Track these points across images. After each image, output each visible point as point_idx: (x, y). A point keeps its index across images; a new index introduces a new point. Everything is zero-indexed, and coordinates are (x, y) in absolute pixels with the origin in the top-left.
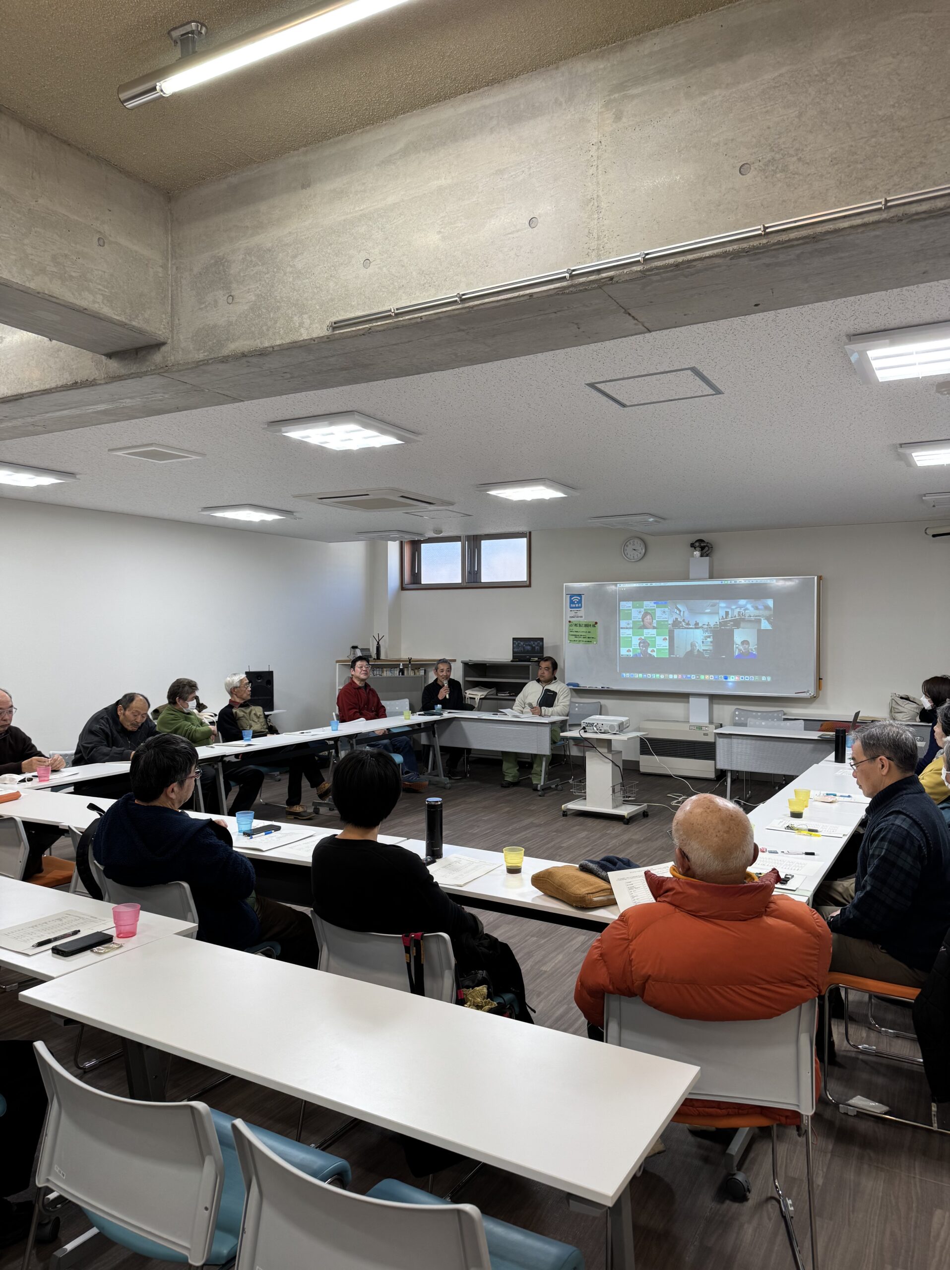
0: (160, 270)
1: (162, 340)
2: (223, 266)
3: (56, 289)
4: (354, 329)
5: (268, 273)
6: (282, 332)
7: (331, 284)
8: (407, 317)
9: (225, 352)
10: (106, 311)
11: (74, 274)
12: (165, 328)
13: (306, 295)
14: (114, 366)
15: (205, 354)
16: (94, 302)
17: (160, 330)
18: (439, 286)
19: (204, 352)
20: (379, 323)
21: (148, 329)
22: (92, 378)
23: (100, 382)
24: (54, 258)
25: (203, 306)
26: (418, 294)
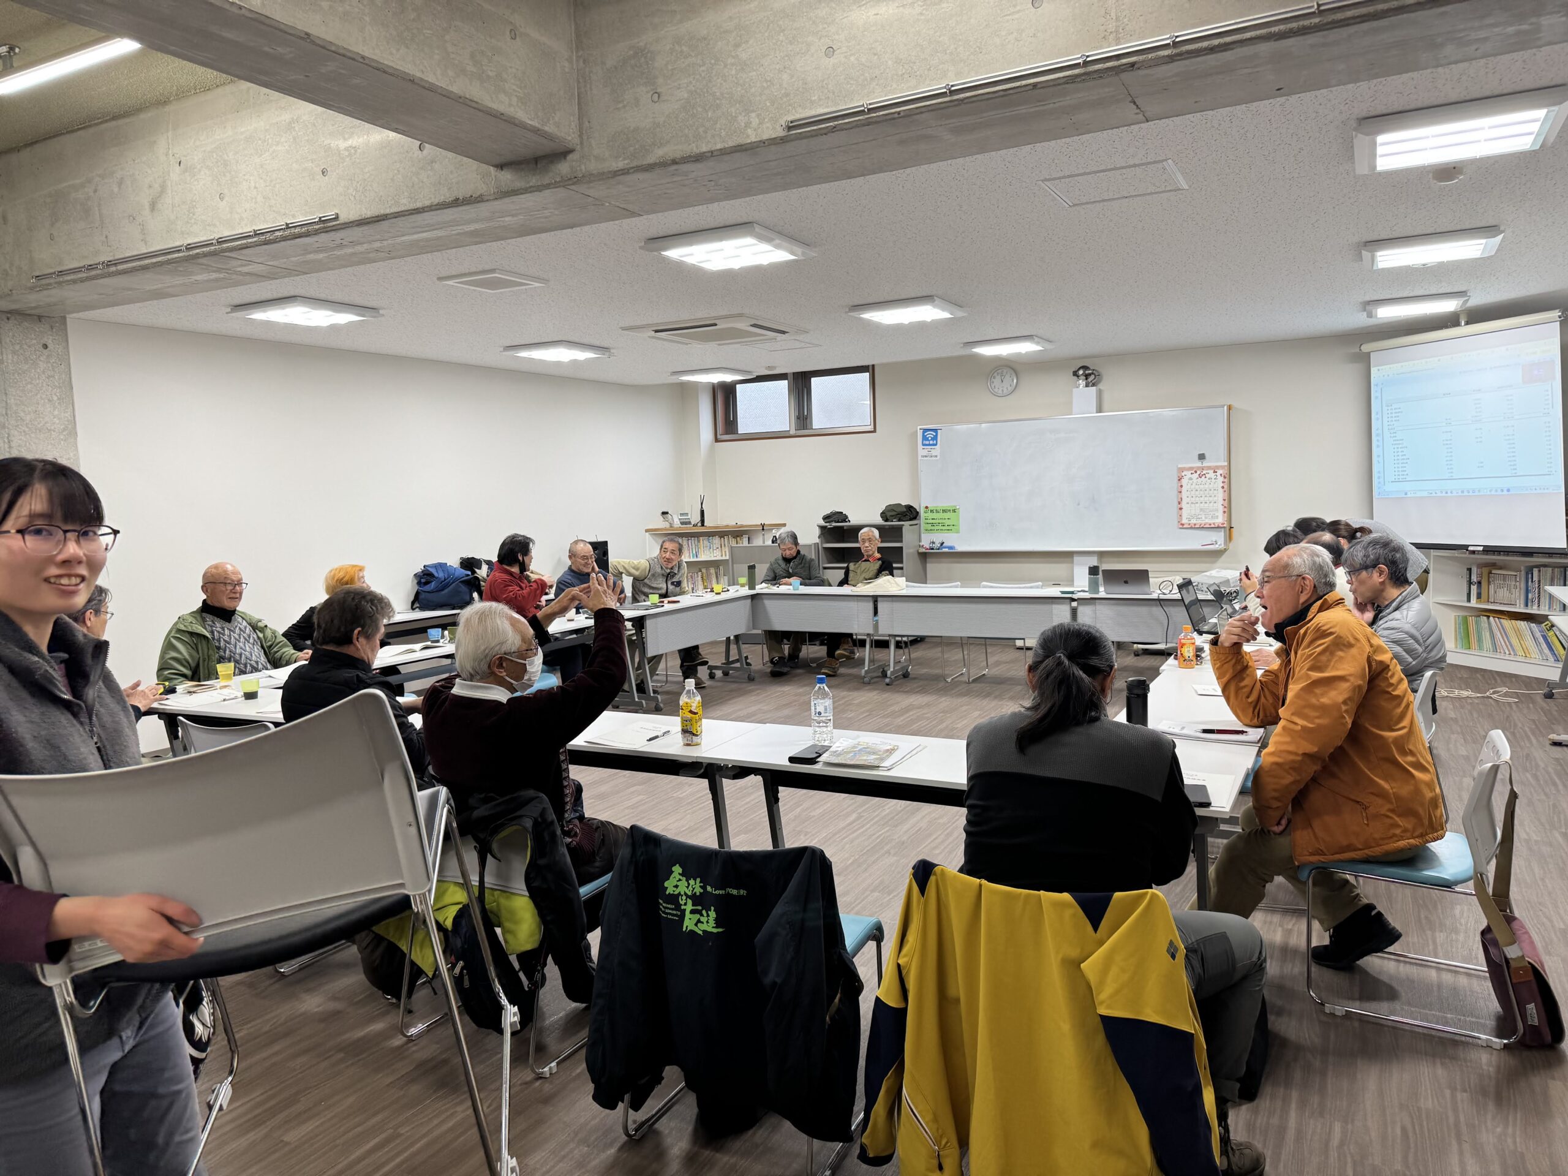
0: (566, 64)
1: (570, 146)
2: (646, 58)
3: (475, 91)
4: (815, 128)
5: (704, 65)
6: (723, 133)
7: (785, 76)
8: (881, 113)
9: (651, 159)
10: (522, 115)
11: (490, 74)
12: (574, 133)
13: (753, 90)
14: (507, 177)
15: (626, 162)
16: (510, 105)
17: (569, 135)
18: (921, 76)
19: (624, 159)
20: (846, 121)
21: (559, 134)
22: (479, 194)
23: (488, 198)
24: (472, 56)
25: (621, 105)
26: (895, 86)
